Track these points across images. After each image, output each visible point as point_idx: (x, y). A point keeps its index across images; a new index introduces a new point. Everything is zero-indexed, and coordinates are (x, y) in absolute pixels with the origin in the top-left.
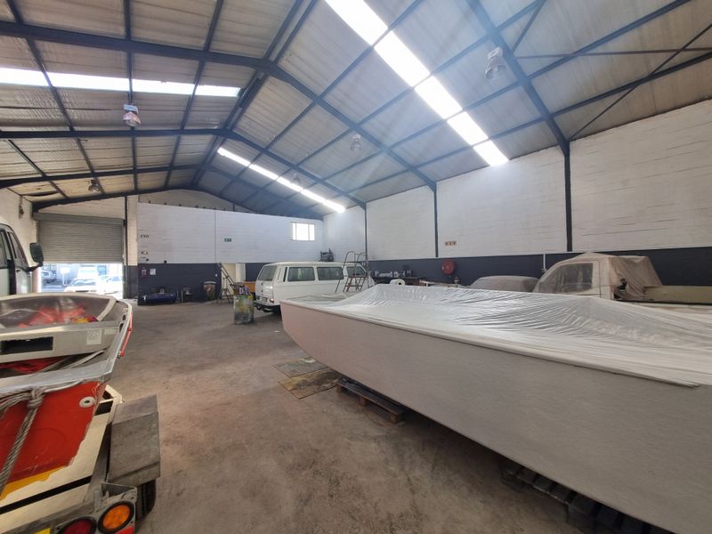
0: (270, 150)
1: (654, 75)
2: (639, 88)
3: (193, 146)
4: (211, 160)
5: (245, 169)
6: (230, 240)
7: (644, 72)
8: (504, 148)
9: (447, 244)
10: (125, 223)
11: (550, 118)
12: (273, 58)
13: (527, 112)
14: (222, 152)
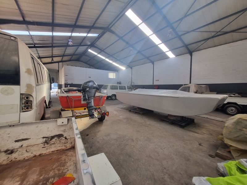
0: (104, 51)
1: (213, 37)
2: (209, 40)
3: (81, 49)
4: (86, 52)
5: (96, 56)
6: (90, 77)
7: (210, 36)
8: (174, 53)
9: (156, 80)
10: (58, 71)
11: (186, 46)
12: (110, 27)
13: (180, 44)
14: (90, 50)
